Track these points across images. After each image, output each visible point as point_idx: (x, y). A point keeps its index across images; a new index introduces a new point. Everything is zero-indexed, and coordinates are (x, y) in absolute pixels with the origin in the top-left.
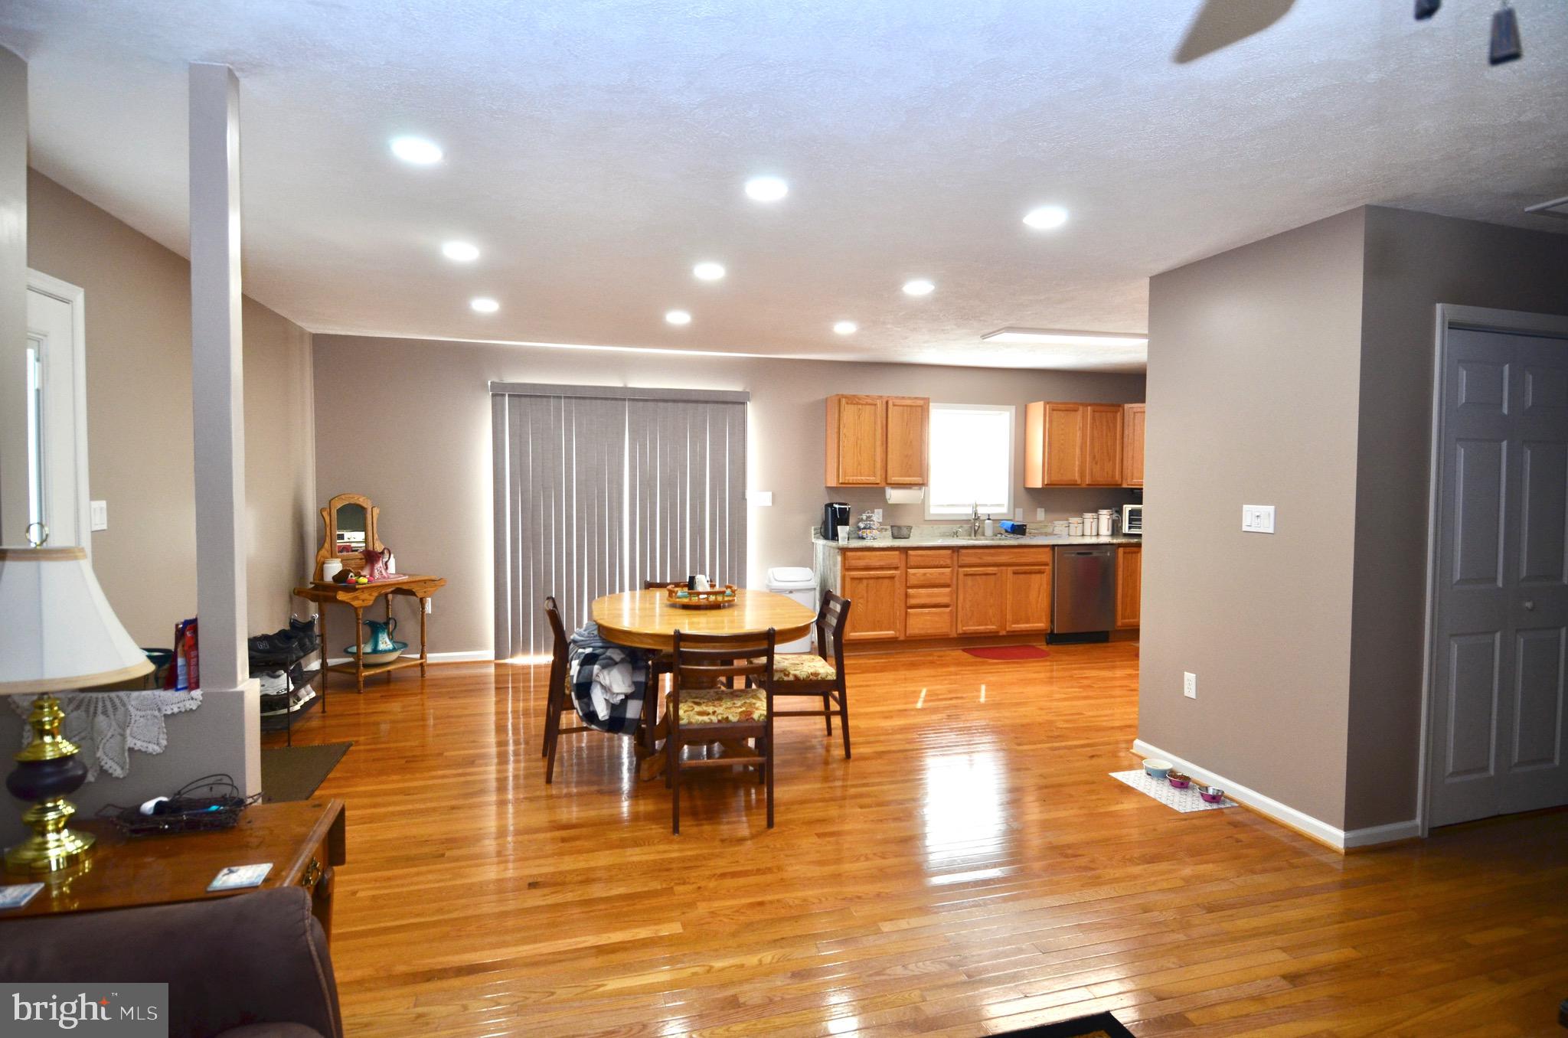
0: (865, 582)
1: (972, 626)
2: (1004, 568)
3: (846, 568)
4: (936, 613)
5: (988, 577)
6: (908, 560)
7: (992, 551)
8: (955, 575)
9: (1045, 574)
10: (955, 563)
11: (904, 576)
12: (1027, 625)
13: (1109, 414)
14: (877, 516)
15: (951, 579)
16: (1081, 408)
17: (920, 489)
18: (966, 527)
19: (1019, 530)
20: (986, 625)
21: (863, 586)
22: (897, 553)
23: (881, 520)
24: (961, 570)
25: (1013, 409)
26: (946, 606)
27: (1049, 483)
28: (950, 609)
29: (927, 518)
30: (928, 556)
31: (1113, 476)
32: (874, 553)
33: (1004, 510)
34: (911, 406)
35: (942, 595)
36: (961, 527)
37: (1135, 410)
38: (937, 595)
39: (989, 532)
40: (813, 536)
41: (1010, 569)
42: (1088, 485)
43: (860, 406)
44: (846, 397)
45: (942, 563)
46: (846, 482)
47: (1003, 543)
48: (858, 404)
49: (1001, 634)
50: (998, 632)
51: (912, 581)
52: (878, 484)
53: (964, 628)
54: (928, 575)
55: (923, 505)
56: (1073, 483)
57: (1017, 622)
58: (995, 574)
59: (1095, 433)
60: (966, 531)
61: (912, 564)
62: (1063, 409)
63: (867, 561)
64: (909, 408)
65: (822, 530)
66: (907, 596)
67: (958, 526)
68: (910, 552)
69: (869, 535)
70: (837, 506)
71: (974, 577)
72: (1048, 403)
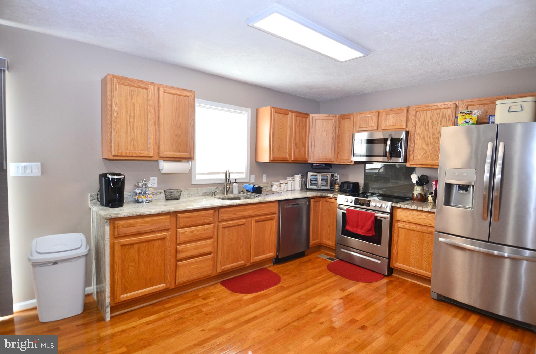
0: (136, 246)
1: (227, 265)
2: (250, 219)
3: (115, 236)
4: (201, 261)
5: (239, 226)
6: (178, 222)
7: (242, 208)
8: (216, 228)
9: (274, 220)
10: (216, 220)
11: (175, 234)
12: (264, 256)
13: (303, 118)
14: (153, 182)
15: (213, 232)
16: (290, 113)
17: (188, 162)
18: (221, 188)
19: (257, 191)
20: (238, 261)
21: (133, 252)
22: (168, 217)
23: (156, 185)
24: (221, 224)
25: (250, 110)
26: (210, 253)
27: (273, 159)
28: (212, 255)
29: (193, 183)
30: (196, 217)
31: (305, 156)
32: (146, 219)
33: (244, 176)
34: (179, 95)
35: (206, 246)
36: (217, 188)
37: (316, 118)
38: (202, 247)
39: (236, 191)
40: (89, 202)
41: (254, 219)
42: (293, 161)
43: (133, 88)
44: (118, 78)
45: (206, 221)
46: (120, 154)
47: (249, 201)
48: (130, 86)
49: (247, 266)
50: (245, 265)
51: (181, 238)
52: (151, 157)
53: (223, 268)
54: (195, 232)
55: (189, 175)
56: (285, 159)
57: (257, 255)
58: (244, 224)
59: (297, 129)
60: (221, 191)
61: (181, 225)
62: (281, 112)
63: (140, 227)
64: (178, 96)
65: (99, 196)
66: (177, 252)
67: (216, 187)
68: (180, 215)
69: (145, 199)
70: (110, 176)
71: (230, 228)
72: (273, 107)
